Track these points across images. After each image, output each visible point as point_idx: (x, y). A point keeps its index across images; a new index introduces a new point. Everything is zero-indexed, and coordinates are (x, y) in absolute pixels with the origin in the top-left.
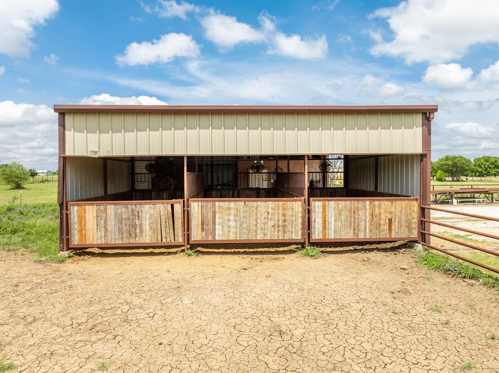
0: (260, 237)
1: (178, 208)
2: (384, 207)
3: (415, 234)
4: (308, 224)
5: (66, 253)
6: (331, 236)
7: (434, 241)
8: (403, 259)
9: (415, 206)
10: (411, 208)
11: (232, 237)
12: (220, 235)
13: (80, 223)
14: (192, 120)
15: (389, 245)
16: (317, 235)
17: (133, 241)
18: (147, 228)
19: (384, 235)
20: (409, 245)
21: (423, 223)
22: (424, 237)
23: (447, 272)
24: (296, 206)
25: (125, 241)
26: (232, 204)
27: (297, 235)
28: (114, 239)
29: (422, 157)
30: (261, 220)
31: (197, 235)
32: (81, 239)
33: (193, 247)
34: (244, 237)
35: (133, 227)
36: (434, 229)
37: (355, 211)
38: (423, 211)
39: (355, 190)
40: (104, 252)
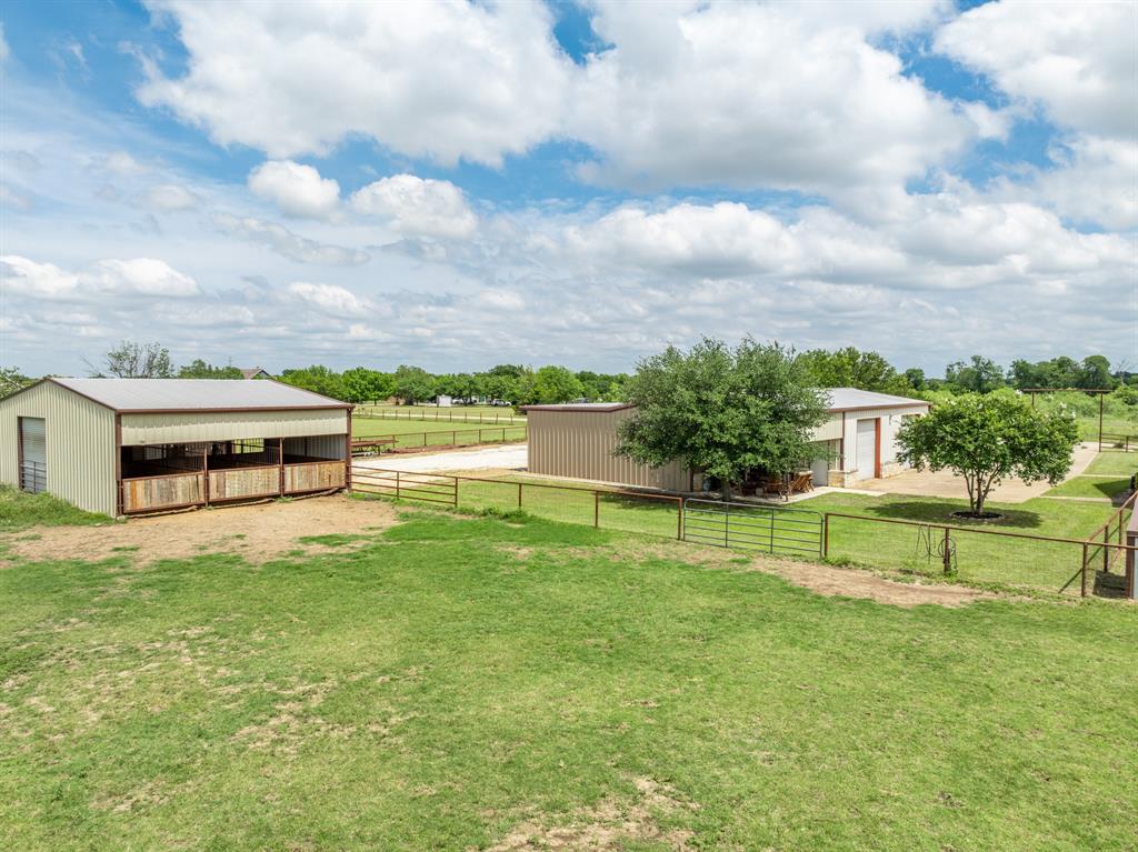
0: (253, 493)
1: (201, 478)
2: (326, 467)
3: (343, 484)
4: (282, 482)
5: (123, 517)
6: (296, 489)
7: (354, 487)
8: (338, 497)
9: (343, 466)
10: (340, 467)
11: (236, 495)
12: (228, 495)
13: (132, 493)
14: (210, 417)
15: (326, 493)
16: (288, 489)
17: (170, 504)
18: (180, 493)
19: (326, 486)
20: (340, 490)
21: (348, 476)
22: (348, 484)
23: (366, 499)
24: (275, 471)
25: (165, 505)
26: (236, 473)
27: (276, 490)
28: (156, 504)
29: (347, 435)
30: (254, 482)
31: (214, 496)
32: (132, 506)
33: (210, 503)
34: (244, 495)
35: (170, 494)
36: (354, 479)
37: (309, 472)
38: (348, 468)
39: (294, 456)
40: (147, 513)
